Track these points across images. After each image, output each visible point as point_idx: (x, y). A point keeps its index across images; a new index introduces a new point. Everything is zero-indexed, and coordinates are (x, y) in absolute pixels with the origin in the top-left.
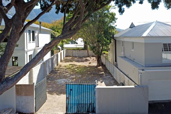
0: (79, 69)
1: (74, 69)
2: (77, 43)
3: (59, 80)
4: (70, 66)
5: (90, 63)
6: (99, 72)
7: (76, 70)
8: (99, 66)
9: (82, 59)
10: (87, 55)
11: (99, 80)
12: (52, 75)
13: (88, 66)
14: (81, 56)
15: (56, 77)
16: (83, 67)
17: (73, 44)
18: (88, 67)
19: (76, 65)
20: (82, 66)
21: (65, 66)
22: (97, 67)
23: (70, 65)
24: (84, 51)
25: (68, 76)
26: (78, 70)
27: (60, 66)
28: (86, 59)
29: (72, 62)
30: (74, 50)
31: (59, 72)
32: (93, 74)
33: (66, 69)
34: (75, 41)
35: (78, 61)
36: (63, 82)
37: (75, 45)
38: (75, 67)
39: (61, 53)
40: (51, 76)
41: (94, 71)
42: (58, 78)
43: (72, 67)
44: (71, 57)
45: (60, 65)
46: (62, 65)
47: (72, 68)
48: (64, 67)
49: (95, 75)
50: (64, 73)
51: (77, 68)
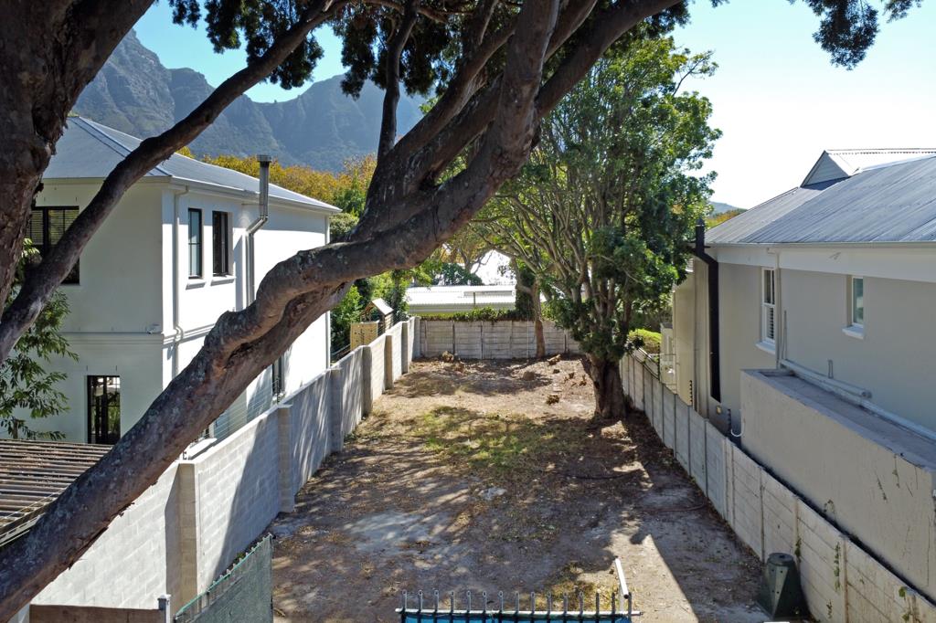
0: (491, 444)
1: (460, 439)
2: (477, 281)
3: (369, 526)
4: (437, 421)
5: (553, 401)
6: (616, 464)
7: (473, 451)
8: (611, 420)
9: (509, 373)
10: (533, 348)
11: (620, 525)
12: (330, 486)
13: (540, 423)
14: (498, 355)
15: (353, 499)
16: (513, 427)
17: (454, 284)
18: (541, 430)
19: (474, 416)
20: (508, 423)
21: (412, 422)
22: (595, 425)
23: (438, 412)
24: (517, 324)
25: (424, 490)
26: (484, 447)
27: (384, 419)
28: (531, 376)
29: (448, 391)
30: (463, 319)
31: (371, 460)
32: (580, 479)
33: (412, 445)
34: (469, 266)
35: (482, 388)
36: (391, 535)
37: (466, 294)
38: (465, 428)
39: (388, 341)
40: (326, 491)
41: (583, 452)
42: (363, 504)
43: (452, 426)
44: (444, 359)
45: (384, 415)
46: (393, 417)
47: (451, 435)
48: (402, 430)
49: (592, 484)
50: (399, 472)
51: (480, 433)
